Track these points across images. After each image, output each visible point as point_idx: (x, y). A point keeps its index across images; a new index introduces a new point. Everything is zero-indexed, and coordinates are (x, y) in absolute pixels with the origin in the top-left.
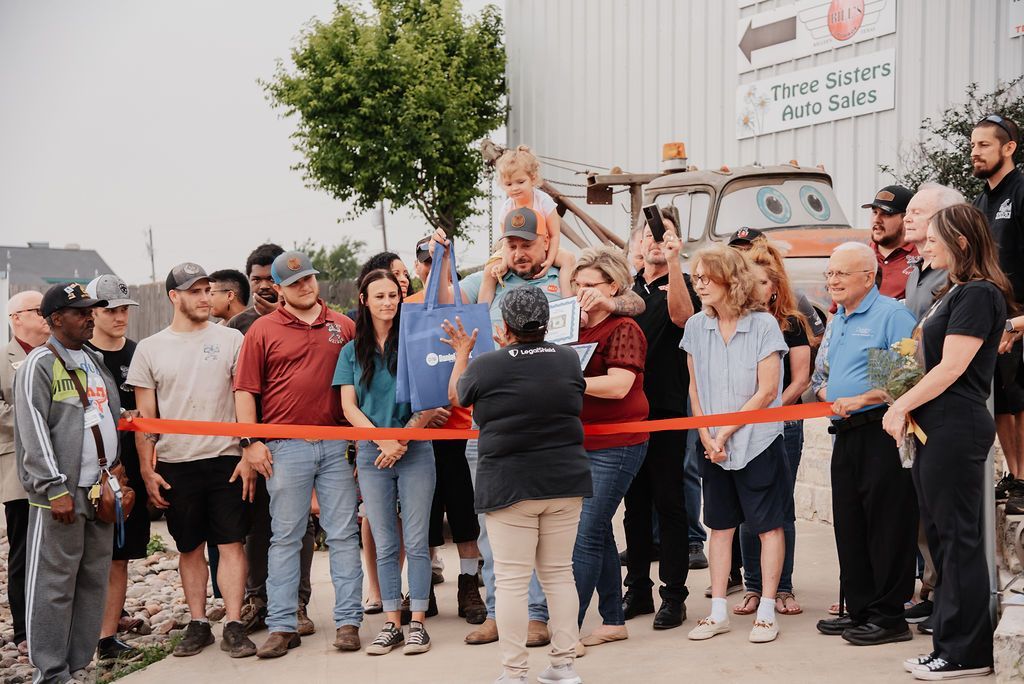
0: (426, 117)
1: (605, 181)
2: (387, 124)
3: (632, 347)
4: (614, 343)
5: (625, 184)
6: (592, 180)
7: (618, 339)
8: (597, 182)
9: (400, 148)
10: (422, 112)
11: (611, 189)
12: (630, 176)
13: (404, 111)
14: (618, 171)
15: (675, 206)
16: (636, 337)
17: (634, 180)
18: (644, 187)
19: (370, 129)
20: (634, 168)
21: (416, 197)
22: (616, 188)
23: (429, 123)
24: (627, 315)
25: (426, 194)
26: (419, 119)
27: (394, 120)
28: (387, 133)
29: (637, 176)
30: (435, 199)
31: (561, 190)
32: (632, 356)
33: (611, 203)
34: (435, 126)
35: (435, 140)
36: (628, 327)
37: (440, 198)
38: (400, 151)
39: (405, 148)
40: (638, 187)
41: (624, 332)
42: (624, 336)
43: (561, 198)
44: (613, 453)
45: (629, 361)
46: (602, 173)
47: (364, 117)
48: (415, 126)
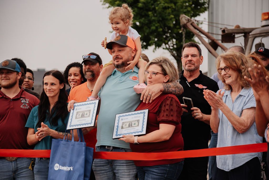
0: (168, 8)
1: (231, 32)
2: (150, 11)
3: (172, 110)
4: (163, 108)
5: (242, 33)
6: (224, 31)
7: (165, 106)
8: (226, 32)
9: (157, 22)
10: (166, 5)
11: (234, 35)
12: (244, 29)
13: (158, 4)
14: (238, 27)
15: (263, 42)
16: (175, 104)
17: (246, 31)
18: (250, 34)
19: (143, 14)
20: (245, 25)
21: (165, 44)
22: (236, 36)
23: (169, 11)
24: (171, 93)
25: (169, 43)
26: (165, 8)
27: (154, 9)
28: (150, 15)
29: (247, 29)
30: (174, 45)
31: (215, 37)
32: (172, 116)
33: (234, 42)
34: (172, 12)
35: (172, 18)
36: (170, 99)
37: (176, 44)
38: (156, 24)
39: (159, 21)
40: (248, 34)
41: (168, 102)
42: (168, 104)
43: (215, 41)
44: (161, 168)
45: (171, 118)
46: (230, 28)
47: (140, 9)
48: (163, 11)
